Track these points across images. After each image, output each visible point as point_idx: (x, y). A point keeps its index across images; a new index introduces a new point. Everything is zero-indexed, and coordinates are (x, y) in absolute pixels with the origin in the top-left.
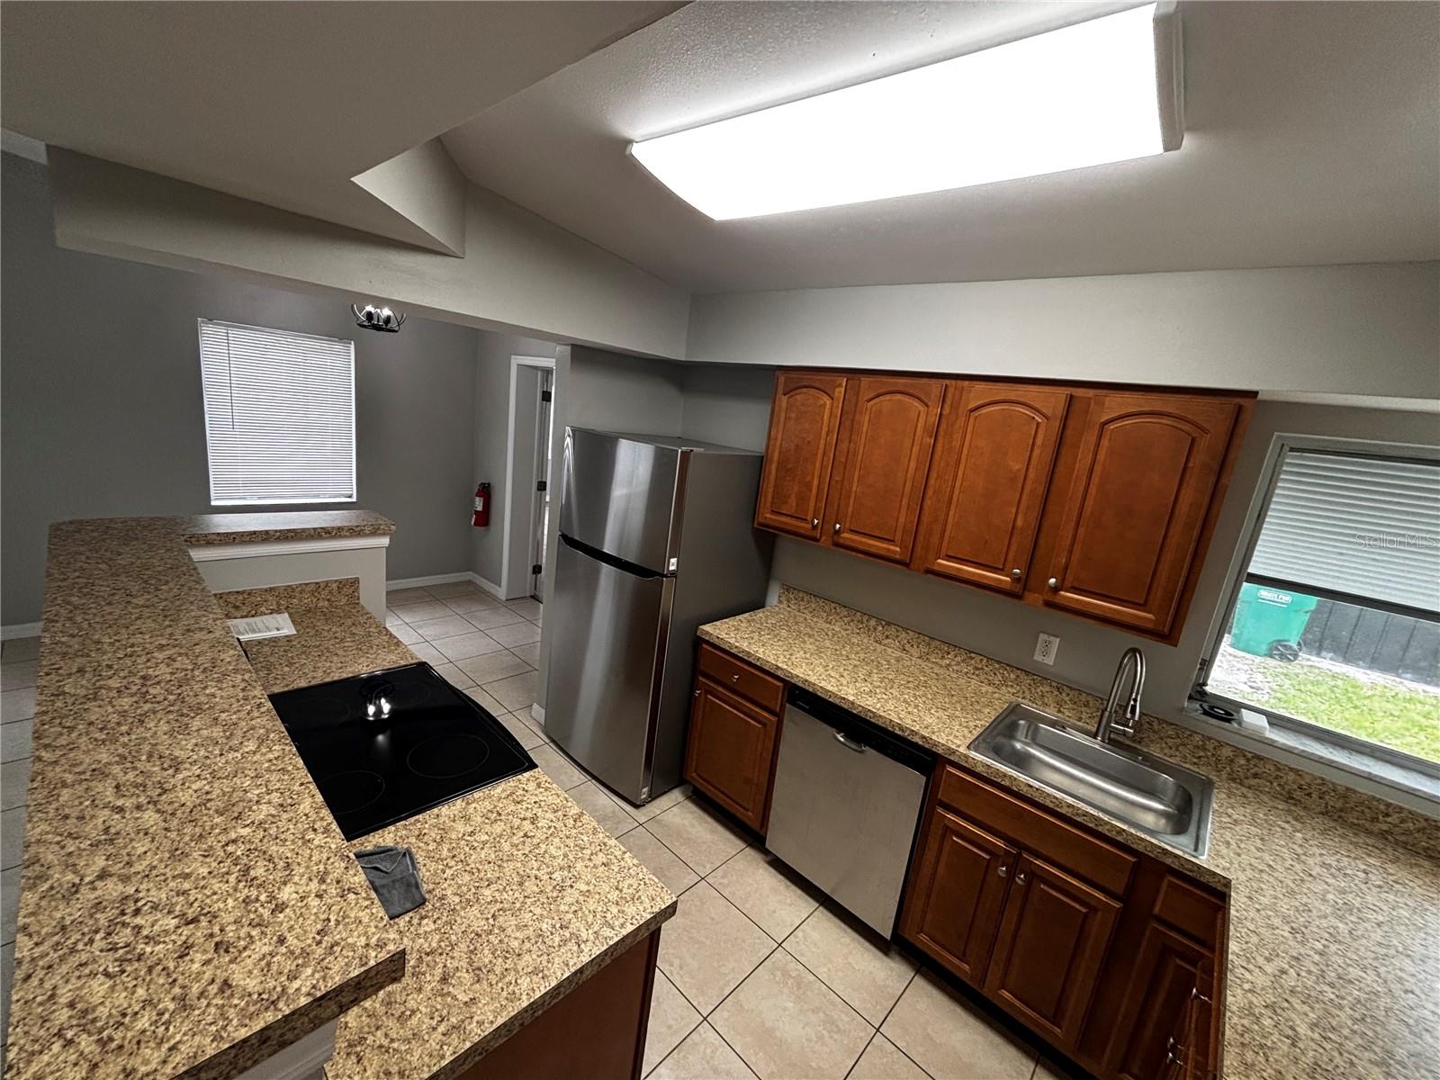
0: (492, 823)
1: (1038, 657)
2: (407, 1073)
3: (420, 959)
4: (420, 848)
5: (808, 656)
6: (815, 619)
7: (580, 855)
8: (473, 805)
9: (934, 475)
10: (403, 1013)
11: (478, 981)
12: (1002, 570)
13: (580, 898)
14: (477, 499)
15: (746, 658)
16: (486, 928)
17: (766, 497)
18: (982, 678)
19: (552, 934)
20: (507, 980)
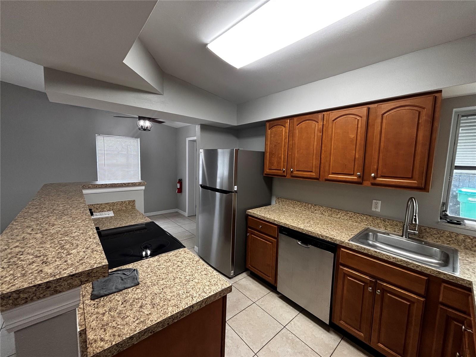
0: (167, 262)
1: (373, 209)
2: (121, 335)
3: (134, 301)
4: (140, 269)
5: (286, 217)
6: (289, 207)
7: (197, 271)
8: (162, 258)
9: (323, 145)
10: (124, 317)
11: (153, 308)
12: (353, 174)
13: (195, 284)
14: (178, 184)
15: (263, 219)
16: (159, 292)
17: (266, 164)
18: (353, 220)
19: (183, 294)
20: (164, 308)
